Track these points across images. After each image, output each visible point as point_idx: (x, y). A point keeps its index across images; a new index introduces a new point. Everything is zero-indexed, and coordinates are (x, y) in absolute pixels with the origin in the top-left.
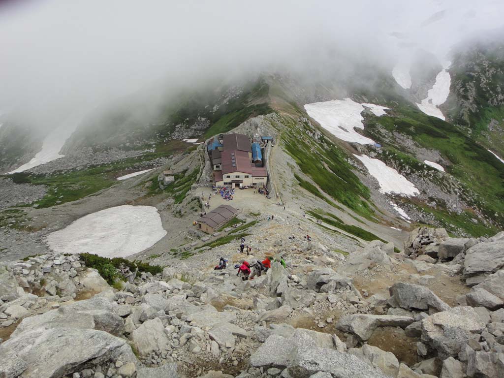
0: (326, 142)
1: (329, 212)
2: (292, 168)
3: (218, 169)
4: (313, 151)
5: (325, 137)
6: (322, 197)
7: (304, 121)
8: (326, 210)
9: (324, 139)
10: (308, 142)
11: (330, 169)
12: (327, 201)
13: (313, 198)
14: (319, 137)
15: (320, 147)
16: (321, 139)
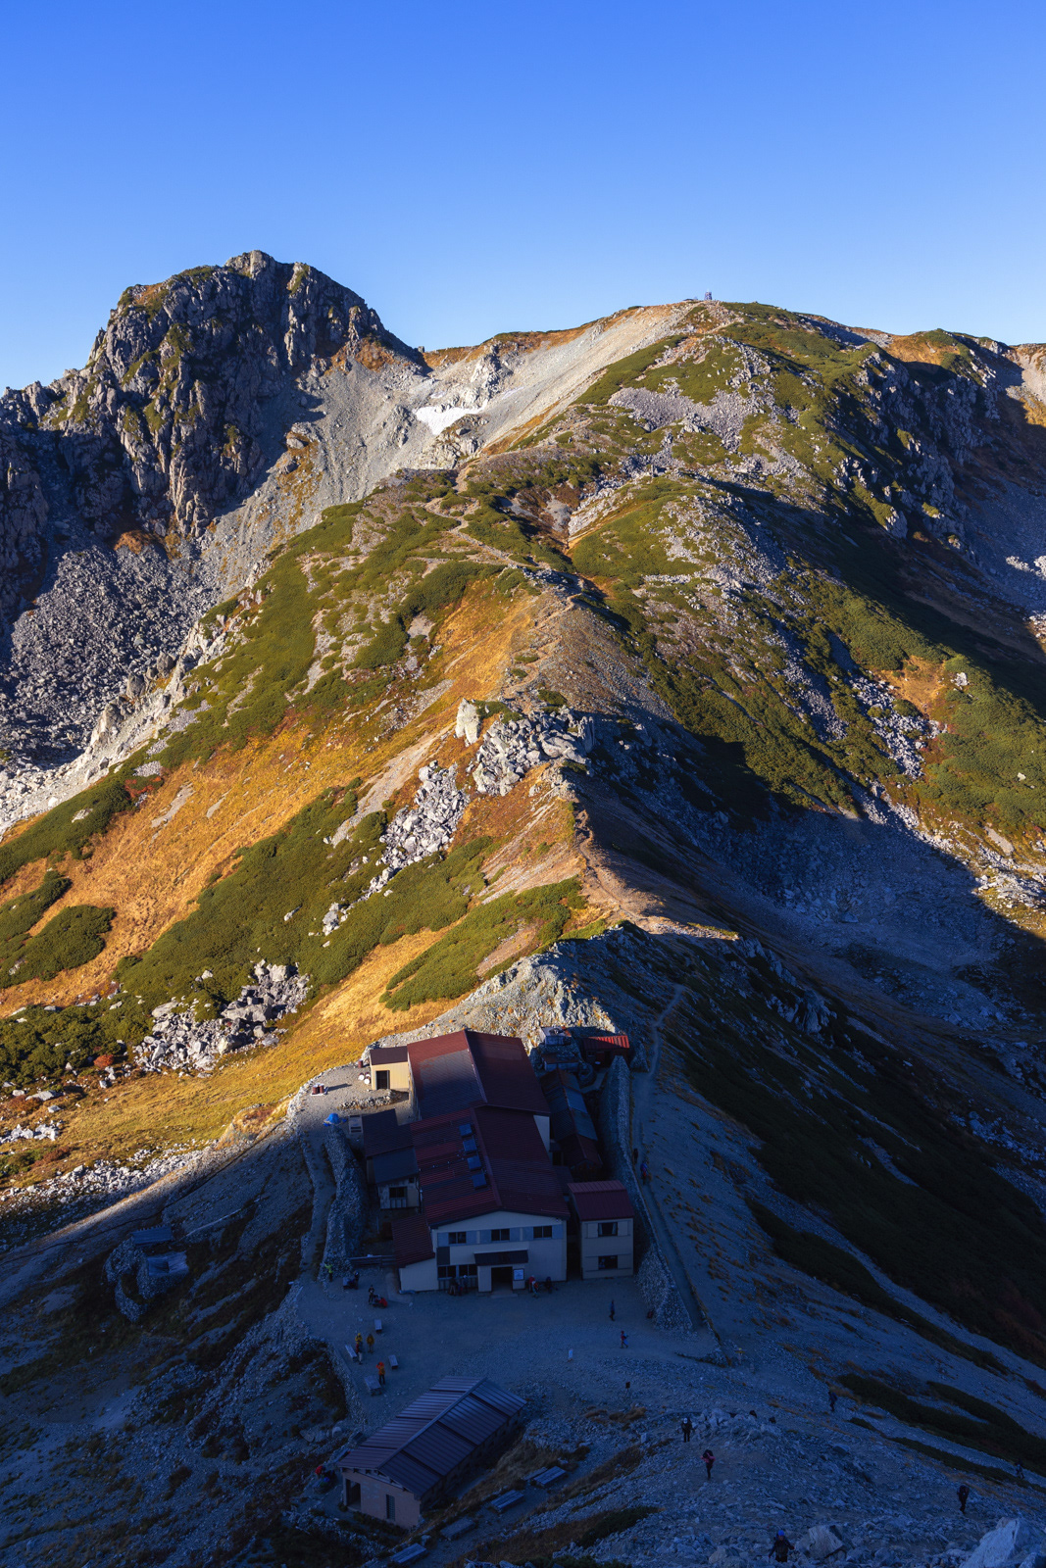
0: (862, 1042)
1: (941, 1380)
2: (737, 1177)
3: (399, 1203)
4: (813, 1090)
5: (853, 1022)
6: (897, 1312)
7: (752, 954)
8: (925, 1374)
9: (851, 1030)
10: (787, 1051)
11: (900, 1167)
12: (920, 1326)
13: (853, 1314)
14: (825, 1021)
15: (842, 1073)
16: (836, 1031)
